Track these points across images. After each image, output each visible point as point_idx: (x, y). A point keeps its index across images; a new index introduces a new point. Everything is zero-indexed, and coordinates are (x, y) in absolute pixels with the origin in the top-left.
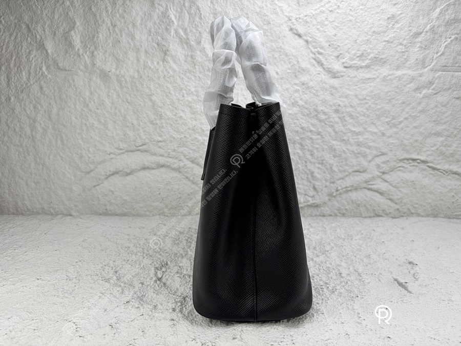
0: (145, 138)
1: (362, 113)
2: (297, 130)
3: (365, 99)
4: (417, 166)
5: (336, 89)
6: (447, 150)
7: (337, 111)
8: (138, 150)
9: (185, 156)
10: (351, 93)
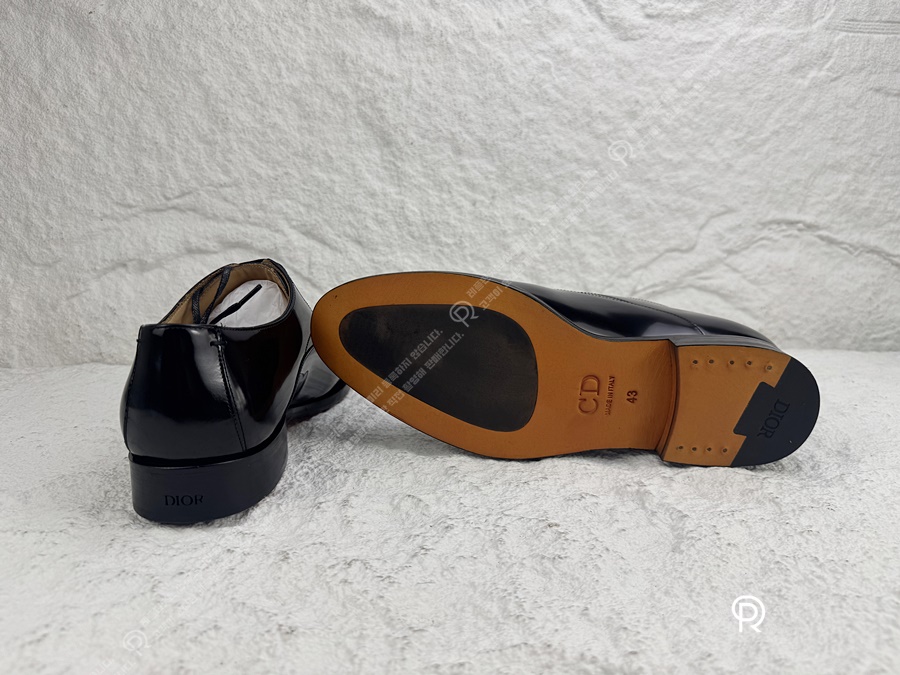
0: (187, 177)
1: (685, 120)
2: (546, 158)
3: (691, 88)
4: (797, 237)
5: (630, 65)
6: (857, 201)
7: (633, 115)
8: (174, 208)
9: (288, 220)
10: (661, 75)
